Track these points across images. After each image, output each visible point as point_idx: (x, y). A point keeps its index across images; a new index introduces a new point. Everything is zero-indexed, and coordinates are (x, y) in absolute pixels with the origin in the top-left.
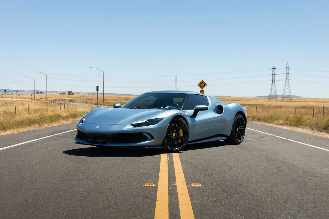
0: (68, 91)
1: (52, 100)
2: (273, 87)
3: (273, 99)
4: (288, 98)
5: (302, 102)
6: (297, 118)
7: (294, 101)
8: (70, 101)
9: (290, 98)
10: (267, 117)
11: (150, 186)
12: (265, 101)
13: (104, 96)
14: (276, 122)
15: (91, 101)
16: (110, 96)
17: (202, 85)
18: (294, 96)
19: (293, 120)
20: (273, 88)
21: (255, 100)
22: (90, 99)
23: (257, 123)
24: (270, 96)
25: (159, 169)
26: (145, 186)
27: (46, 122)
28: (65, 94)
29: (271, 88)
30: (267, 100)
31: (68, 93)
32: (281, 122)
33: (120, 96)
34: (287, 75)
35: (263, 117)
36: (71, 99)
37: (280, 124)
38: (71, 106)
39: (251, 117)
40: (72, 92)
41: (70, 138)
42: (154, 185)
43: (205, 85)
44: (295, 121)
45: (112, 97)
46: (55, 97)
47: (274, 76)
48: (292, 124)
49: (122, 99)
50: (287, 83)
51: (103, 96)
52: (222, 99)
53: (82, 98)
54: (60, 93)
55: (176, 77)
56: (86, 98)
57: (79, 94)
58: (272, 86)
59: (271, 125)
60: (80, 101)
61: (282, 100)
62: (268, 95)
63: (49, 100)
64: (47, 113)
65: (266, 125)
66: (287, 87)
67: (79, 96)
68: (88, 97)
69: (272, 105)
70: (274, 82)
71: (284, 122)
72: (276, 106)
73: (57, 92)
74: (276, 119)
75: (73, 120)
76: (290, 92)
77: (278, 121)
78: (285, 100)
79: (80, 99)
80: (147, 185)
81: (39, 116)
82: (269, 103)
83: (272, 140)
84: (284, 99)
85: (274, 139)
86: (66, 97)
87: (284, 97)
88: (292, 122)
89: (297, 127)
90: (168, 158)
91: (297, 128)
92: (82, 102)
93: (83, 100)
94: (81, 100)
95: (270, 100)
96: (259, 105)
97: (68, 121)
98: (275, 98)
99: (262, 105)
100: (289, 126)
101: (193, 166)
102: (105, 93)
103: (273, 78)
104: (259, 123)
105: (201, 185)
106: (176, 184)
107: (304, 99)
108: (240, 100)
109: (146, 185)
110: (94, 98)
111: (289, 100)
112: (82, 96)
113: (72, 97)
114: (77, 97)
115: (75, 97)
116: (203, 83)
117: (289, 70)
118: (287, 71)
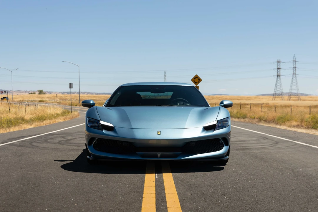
0: (38, 90)
1: (19, 101)
3: (279, 97)
4: (295, 96)
5: (311, 100)
6: (314, 118)
7: (303, 99)
8: (40, 101)
9: (298, 96)
10: (277, 118)
12: (269, 100)
14: (288, 123)
15: (65, 102)
16: (88, 95)
17: (197, 80)
18: (302, 94)
19: (310, 121)
20: (278, 84)
22: (64, 99)
23: (265, 125)
24: (275, 94)
27: (3, 127)
28: (35, 94)
29: (276, 84)
30: (271, 98)
31: (38, 93)
32: (295, 123)
33: (100, 95)
34: (294, 69)
35: (271, 118)
36: (41, 99)
37: (294, 127)
38: (39, 107)
39: (257, 118)
40: (44, 91)
41: (27, 147)
43: (200, 80)
44: (313, 122)
45: (90, 96)
46: (23, 97)
47: (279, 71)
48: (309, 127)
49: (102, 99)
50: (294, 79)
51: (79, 95)
52: (219, 97)
53: (55, 98)
54: (30, 92)
55: (165, 72)
56: (59, 98)
57: (51, 94)
58: (277, 82)
59: (283, 127)
60: (52, 101)
61: (289, 98)
62: (273, 93)
63: (14, 101)
64: (7, 115)
65: (276, 128)
66: (294, 84)
67: (51, 96)
68: (61, 97)
70: (279, 77)
71: (299, 123)
73: (26, 92)
74: (288, 121)
75: (38, 123)
76: (298, 89)
77: (291, 122)
78: (292, 98)
79: (51, 99)
82: (274, 102)
83: (291, 147)
85: (293, 146)
86: (36, 97)
87: (290, 95)
88: (309, 124)
89: (316, 129)
91: (316, 131)
94: (54, 101)
95: (274, 98)
97: (32, 125)
98: (281, 96)
99: (267, 104)
100: (305, 128)
101: (192, 188)
102: (82, 93)
103: (277, 73)
104: (267, 125)
107: (314, 97)
108: (239, 98)
111: (297, 99)
112: (54, 96)
113: (43, 98)
114: (49, 97)
115: (47, 97)
116: (198, 78)
117: (296, 64)
118: (295, 65)
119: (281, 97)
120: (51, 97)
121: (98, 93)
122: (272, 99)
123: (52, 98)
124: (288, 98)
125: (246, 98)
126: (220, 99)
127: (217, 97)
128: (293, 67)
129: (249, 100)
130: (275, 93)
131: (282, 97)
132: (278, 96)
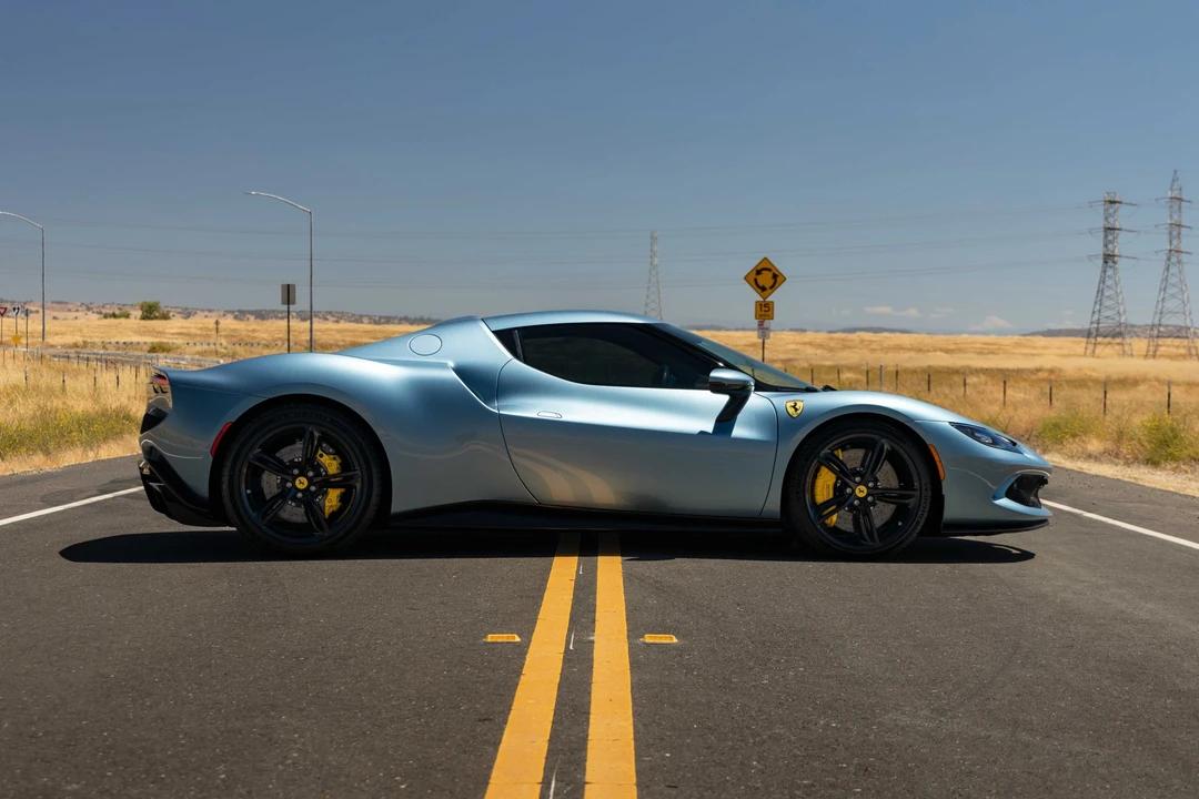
0: (141, 301)
1: (71, 346)
2: (1109, 287)
3: (1110, 343)
4: (1178, 341)
6: (1159, 429)
8: (153, 349)
9: (1190, 340)
10: (1041, 427)
11: (505, 640)
12: (1069, 356)
13: (314, 327)
14: (1073, 445)
15: (251, 352)
16: (344, 325)
17: (765, 279)
19: (1145, 439)
20: (1108, 292)
21: (1025, 351)
22: (248, 340)
24: (1094, 332)
25: (542, 597)
26: (486, 643)
27: (71, 443)
28: (127, 316)
29: (1100, 292)
30: (1080, 348)
31: (139, 313)
32: (1094, 446)
33: (389, 327)
34: (1175, 233)
36: (156, 340)
37: (1089, 456)
40: (162, 305)
42: (518, 639)
43: (779, 279)
44: (1151, 441)
45: (348, 330)
46: (81, 331)
47: (1110, 238)
48: (1139, 457)
50: (1173, 270)
52: (871, 342)
53: (209, 336)
54: (105, 311)
55: (653, 238)
56: (226, 336)
57: (192, 318)
58: (1103, 281)
60: (199, 347)
61: (1152, 349)
63: (53, 346)
64: (64, 403)
66: (1171, 290)
67: (191, 325)
68: (235, 330)
69: (1094, 374)
70: (1110, 263)
72: (1115, 377)
73: (88, 308)
77: (1084, 442)
78: (1162, 350)
79: (196, 340)
80: (492, 638)
81: (33, 418)
82: (1086, 361)
84: (1157, 346)
86: (134, 332)
87: (1157, 332)
88: (1140, 447)
89: (1157, 467)
90: (579, 567)
91: (1154, 471)
92: (211, 353)
93: (212, 347)
94: (206, 347)
95: (1091, 347)
96: (1039, 370)
98: (1118, 340)
99: (1051, 371)
100: (1126, 462)
101: (664, 592)
103: (1106, 246)
105: (675, 640)
106: (592, 638)
108: (952, 347)
109: (490, 638)
110: (265, 336)
111: (1182, 351)
112: (207, 329)
113: (162, 333)
114: (184, 331)
115: (175, 331)
116: (769, 270)
117: (1183, 209)
118: (1176, 217)
119: (1118, 344)
120: (193, 331)
121: (381, 318)
122: (1082, 351)
123: (196, 335)
124: (1149, 346)
125: (981, 346)
126: (874, 346)
127: (862, 341)
128: (1171, 224)
129: (992, 352)
130: (1095, 326)
131: (1122, 344)
132: (1108, 339)
